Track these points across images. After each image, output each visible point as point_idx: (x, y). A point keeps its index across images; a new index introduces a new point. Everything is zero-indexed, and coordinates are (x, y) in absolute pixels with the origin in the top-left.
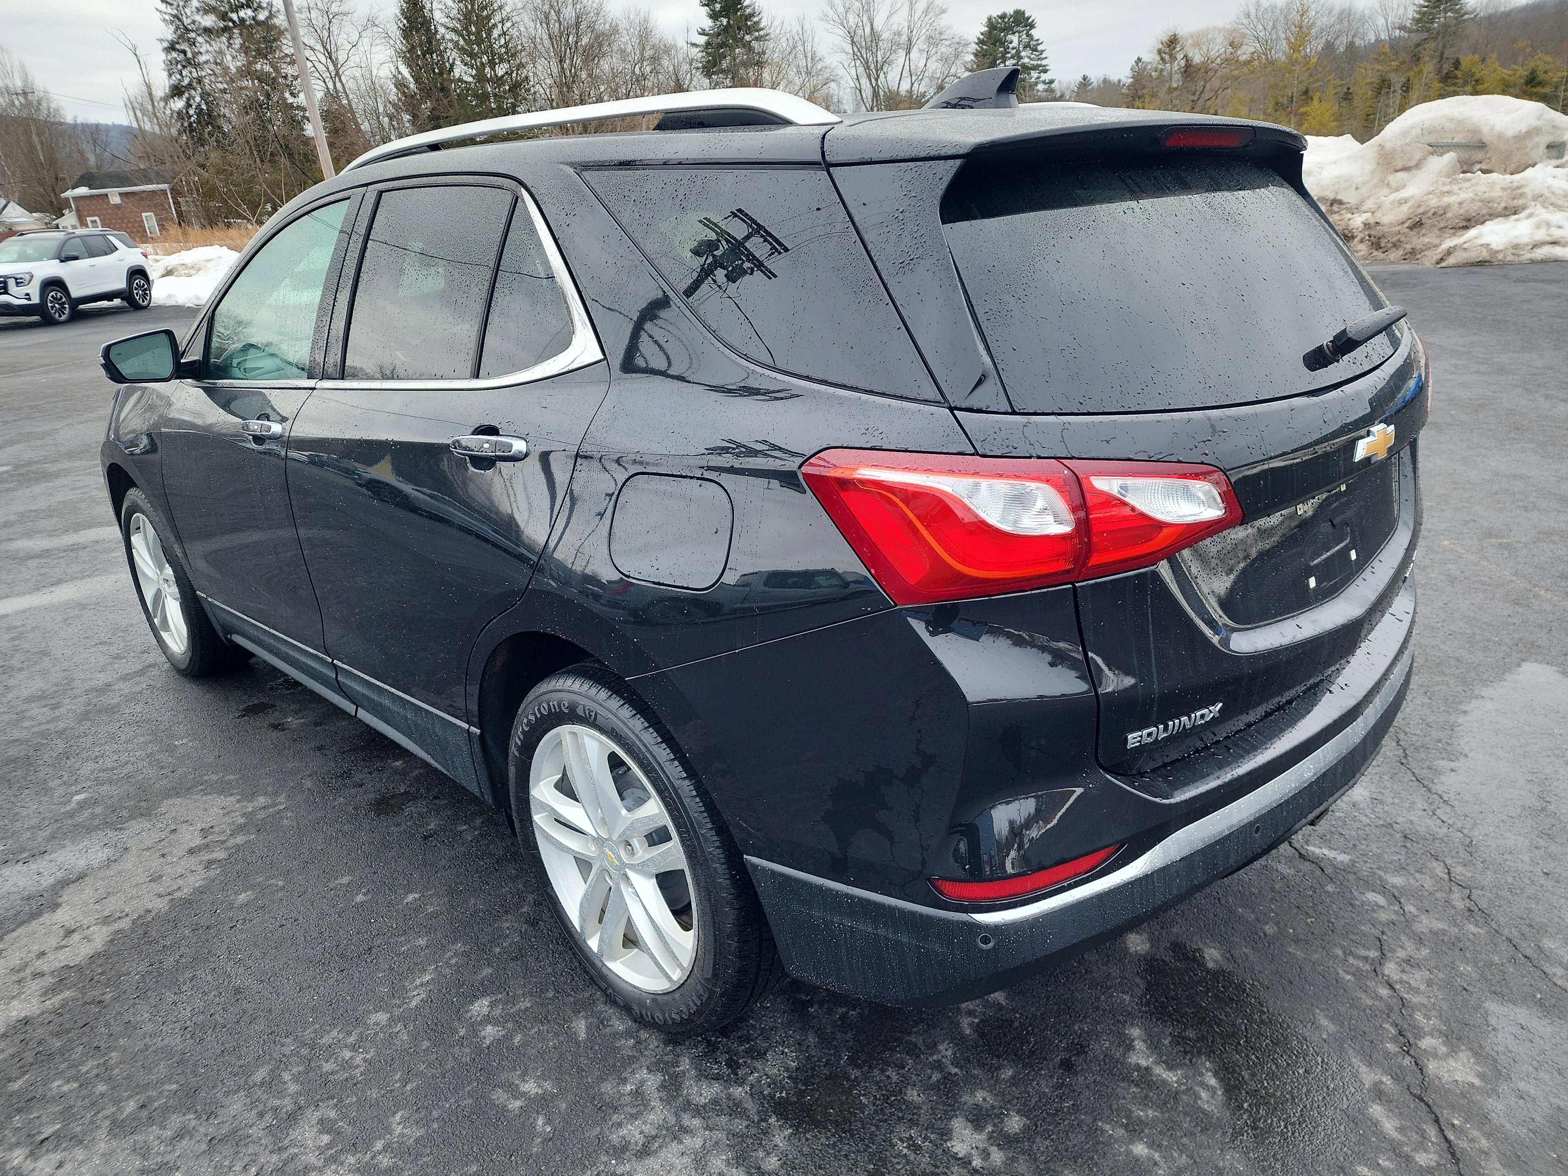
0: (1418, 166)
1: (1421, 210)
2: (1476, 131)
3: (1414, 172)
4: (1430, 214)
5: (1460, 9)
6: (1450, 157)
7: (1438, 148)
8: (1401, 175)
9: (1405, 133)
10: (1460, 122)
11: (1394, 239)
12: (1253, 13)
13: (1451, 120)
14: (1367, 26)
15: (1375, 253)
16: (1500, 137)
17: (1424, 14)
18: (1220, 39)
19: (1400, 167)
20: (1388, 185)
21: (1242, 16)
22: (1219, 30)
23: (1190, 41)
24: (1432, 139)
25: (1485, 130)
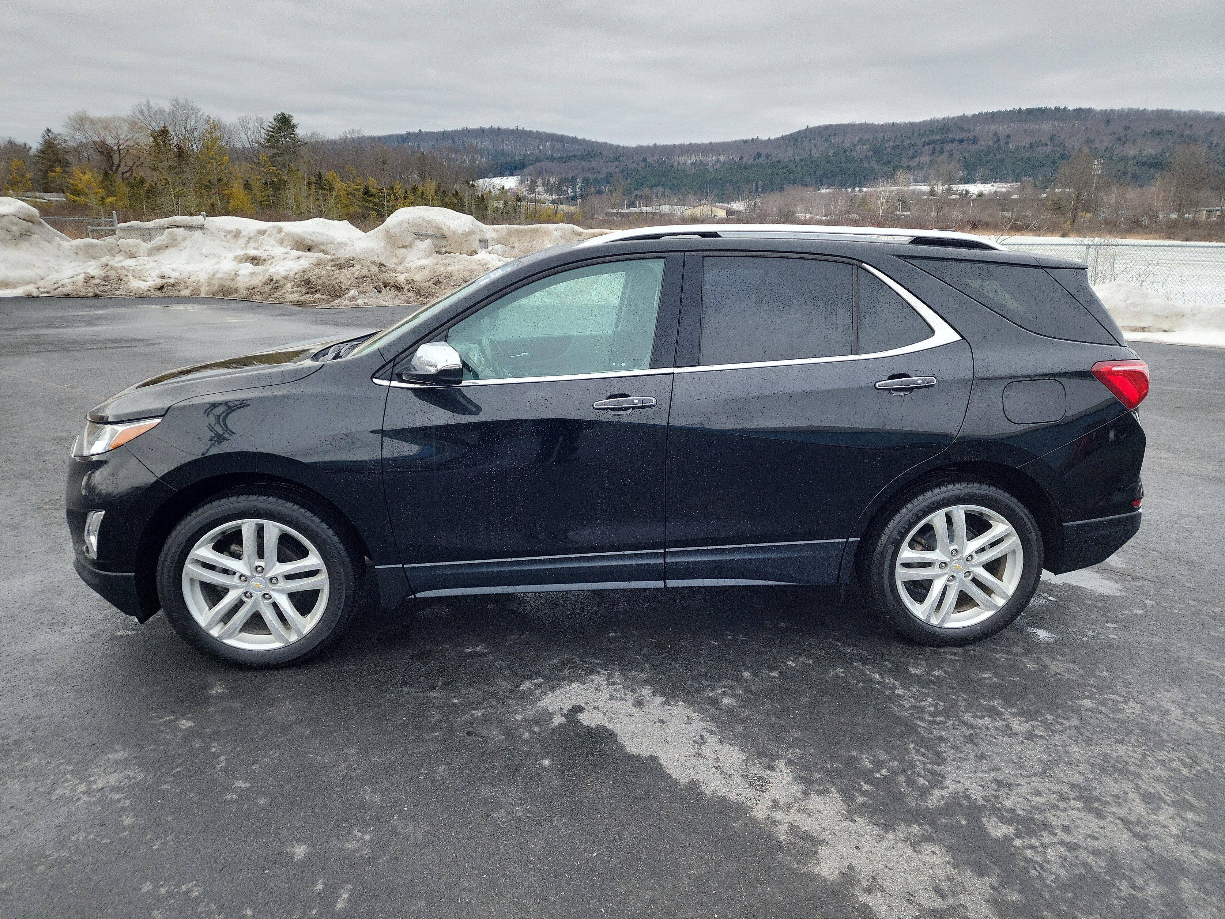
0: (410, 246)
1: (437, 274)
2: (439, 228)
3: (409, 249)
4: (443, 277)
5: (294, 137)
6: (428, 242)
7: (420, 236)
8: (402, 250)
9: (400, 225)
10: (429, 222)
11: (429, 291)
12: (146, 112)
13: (423, 220)
14: (234, 138)
15: (421, 299)
16: (454, 233)
17: (272, 136)
18: (125, 127)
19: (400, 245)
20: (396, 256)
21: (137, 113)
22: (125, 121)
23: (100, 125)
24: (415, 230)
25: (445, 228)
